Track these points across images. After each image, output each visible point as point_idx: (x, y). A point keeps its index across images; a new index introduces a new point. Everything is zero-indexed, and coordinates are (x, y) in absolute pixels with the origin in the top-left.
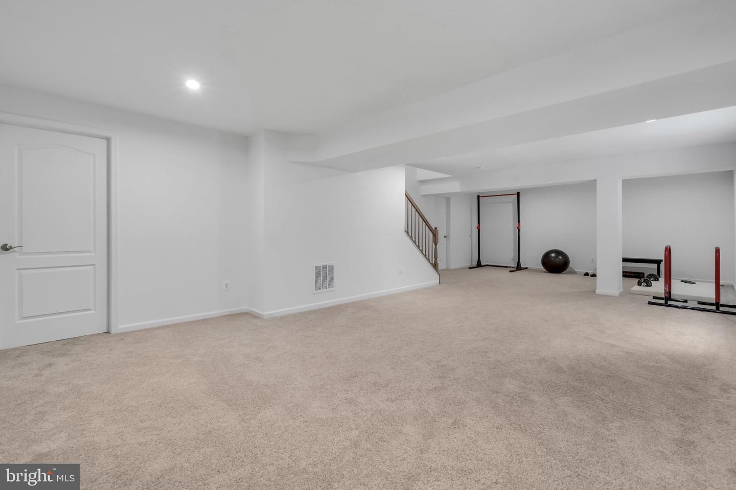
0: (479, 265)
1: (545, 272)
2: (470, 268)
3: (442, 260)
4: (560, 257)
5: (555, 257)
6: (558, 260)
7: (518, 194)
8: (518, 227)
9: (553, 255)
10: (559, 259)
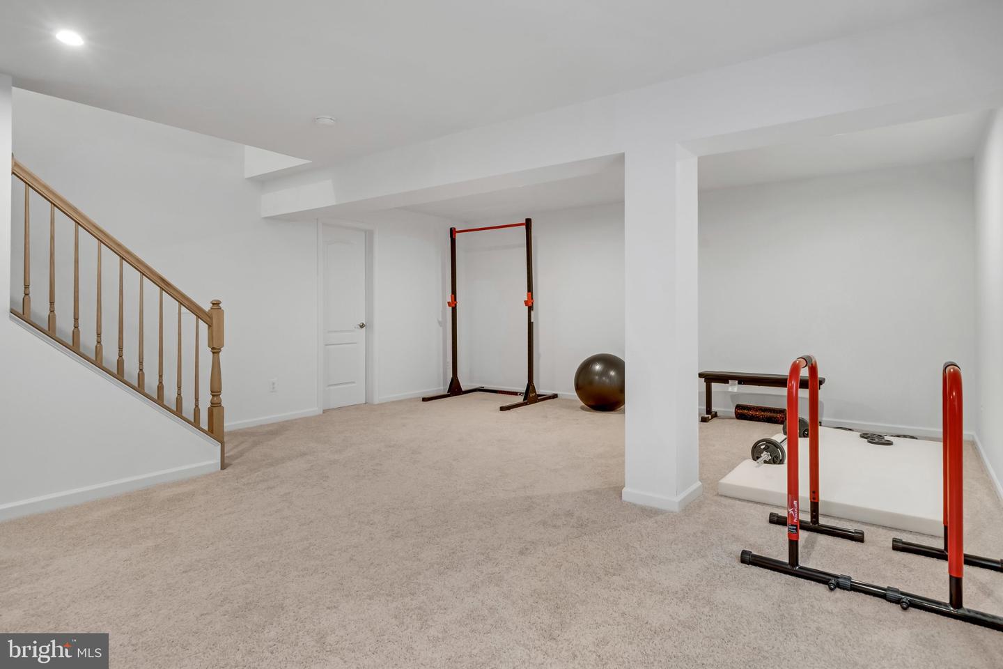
0: (455, 389)
1: (582, 408)
2: (425, 400)
3: (354, 383)
4: (612, 373)
5: (604, 373)
6: (608, 381)
7: (528, 223)
8: (526, 303)
9: (598, 367)
10: (610, 377)
